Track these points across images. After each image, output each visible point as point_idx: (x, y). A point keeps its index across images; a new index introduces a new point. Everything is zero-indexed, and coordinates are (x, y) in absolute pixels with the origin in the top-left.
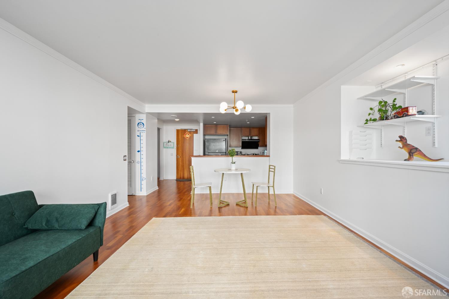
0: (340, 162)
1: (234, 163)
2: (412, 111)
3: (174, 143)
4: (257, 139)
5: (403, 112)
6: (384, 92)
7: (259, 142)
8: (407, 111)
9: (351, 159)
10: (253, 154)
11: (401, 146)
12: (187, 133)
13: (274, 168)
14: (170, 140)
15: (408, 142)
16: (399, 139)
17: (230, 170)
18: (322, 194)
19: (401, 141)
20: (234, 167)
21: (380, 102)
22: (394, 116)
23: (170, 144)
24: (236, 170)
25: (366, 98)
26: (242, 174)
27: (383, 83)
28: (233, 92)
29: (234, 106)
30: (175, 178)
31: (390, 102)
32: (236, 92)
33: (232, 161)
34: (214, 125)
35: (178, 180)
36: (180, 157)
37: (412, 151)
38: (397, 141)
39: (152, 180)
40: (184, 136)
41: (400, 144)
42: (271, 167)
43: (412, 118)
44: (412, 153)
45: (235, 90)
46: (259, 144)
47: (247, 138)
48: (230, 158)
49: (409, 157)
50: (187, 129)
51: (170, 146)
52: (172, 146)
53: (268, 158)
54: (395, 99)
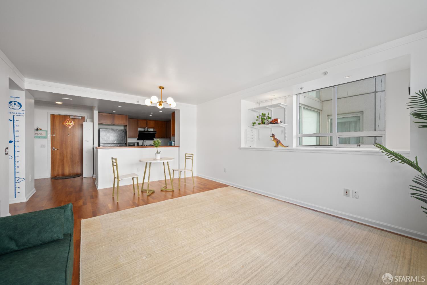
0: (241, 149)
1: (159, 153)
2: (279, 121)
3: (46, 131)
4: (153, 131)
5: (275, 121)
6: (265, 108)
7: (156, 133)
8: (277, 121)
9: (246, 147)
10: (150, 145)
11: (273, 139)
12: (68, 120)
13: (192, 156)
14: (40, 127)
15: (276, 138)
16: (272, 136)
17: (155, 159)
18: (225, 172)
19: (273, 136)
20: (159, 156)
21: (263, 114)
22: (270, 123)
23: (39, 132)
24: (161, 159)
25: (253, 110)
26: (167, 162)
27: (260, 102)
28: (160, 88)
29: (161, 101)
30: (50, 176)
31: (267, 114)
32: (163, 88)
33: (157, 151)
34: (110, 115)
35: (54, 178)
36: (58, 149)
37: (278, 142)
38: (271, 136)
39: (30, 180)
40: (64, 123)
41: (272, 138)
42: (187, 155)
43: (279, 125)
44: (278, 143)
45: (162, 86)
46: (156, 136)
47: (142, 130)
48: (155, 149)
49: (276, 145)
50: (70, 116)
51: (39, 135)
52: (44, 135)
53: (177, 148)
54: (269, 113)
